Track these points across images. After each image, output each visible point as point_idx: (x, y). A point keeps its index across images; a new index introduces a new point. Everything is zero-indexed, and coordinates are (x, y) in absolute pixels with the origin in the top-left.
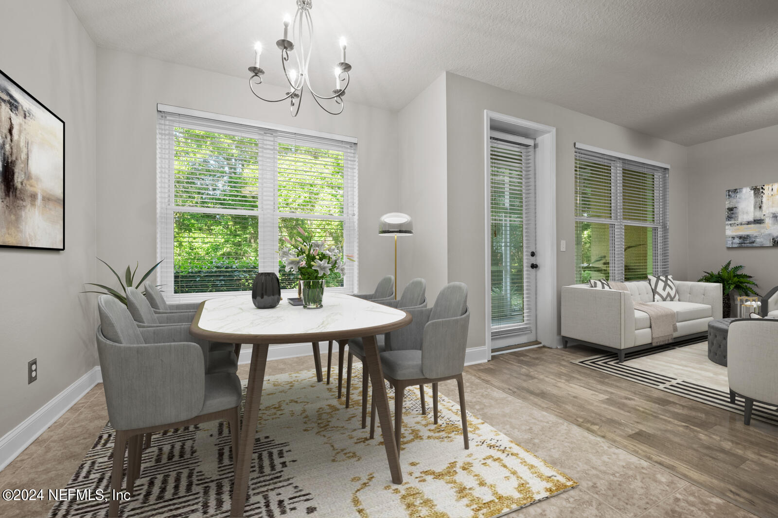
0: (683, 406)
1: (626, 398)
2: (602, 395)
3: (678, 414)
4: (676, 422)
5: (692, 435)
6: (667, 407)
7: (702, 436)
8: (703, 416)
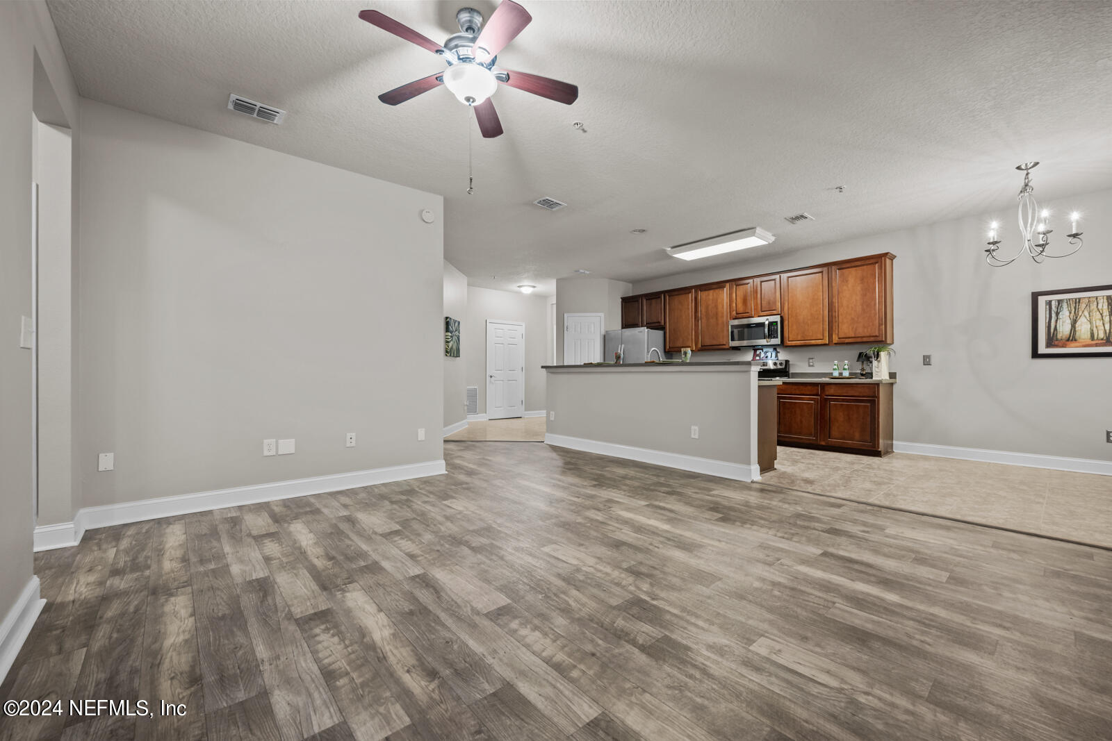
0: (815, 529)
1: (867, 532)
2: (892, 532)
3: (818, 522)
4: (818, 516)
5: (806, 509)
6: (828, 527)
7: (800, 509)
8: (798, 522)
